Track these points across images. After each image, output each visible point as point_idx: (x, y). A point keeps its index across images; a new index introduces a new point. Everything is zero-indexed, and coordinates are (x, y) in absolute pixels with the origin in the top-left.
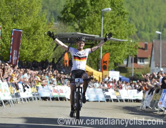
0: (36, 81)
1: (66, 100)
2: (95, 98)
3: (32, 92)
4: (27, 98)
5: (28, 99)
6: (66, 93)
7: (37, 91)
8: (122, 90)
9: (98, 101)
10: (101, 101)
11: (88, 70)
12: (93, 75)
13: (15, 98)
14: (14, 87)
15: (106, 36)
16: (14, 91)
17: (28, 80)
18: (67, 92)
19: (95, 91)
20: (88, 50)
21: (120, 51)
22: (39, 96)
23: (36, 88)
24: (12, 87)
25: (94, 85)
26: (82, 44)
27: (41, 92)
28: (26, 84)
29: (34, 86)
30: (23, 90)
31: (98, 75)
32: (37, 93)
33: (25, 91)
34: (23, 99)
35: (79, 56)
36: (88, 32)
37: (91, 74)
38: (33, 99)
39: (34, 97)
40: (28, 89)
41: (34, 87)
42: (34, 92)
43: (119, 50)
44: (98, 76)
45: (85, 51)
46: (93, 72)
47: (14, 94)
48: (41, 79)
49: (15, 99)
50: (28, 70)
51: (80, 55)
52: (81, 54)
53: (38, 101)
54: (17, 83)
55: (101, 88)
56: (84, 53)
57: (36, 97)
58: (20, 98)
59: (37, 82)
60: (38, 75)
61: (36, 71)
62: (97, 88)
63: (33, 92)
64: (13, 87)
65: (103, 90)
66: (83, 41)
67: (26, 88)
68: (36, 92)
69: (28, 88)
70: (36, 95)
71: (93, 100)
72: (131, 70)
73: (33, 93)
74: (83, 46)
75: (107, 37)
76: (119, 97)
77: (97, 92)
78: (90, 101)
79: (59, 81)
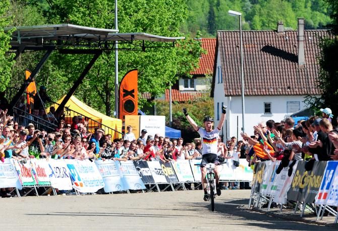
1: (52, 194)
2: (118, 185)
8: (177, 161)
9: (125, 192)
10: (132, 191)
18: (53, 173)
21: (160, 64)
36: (81, 21)
43: (157, 63)
46: (101, 120)
51: (209, 137)
55: (130, 159)
65: (135, 163)
76: (171, 178)
77: (121, 169)
78: (108, 193)
79: (35, 147)
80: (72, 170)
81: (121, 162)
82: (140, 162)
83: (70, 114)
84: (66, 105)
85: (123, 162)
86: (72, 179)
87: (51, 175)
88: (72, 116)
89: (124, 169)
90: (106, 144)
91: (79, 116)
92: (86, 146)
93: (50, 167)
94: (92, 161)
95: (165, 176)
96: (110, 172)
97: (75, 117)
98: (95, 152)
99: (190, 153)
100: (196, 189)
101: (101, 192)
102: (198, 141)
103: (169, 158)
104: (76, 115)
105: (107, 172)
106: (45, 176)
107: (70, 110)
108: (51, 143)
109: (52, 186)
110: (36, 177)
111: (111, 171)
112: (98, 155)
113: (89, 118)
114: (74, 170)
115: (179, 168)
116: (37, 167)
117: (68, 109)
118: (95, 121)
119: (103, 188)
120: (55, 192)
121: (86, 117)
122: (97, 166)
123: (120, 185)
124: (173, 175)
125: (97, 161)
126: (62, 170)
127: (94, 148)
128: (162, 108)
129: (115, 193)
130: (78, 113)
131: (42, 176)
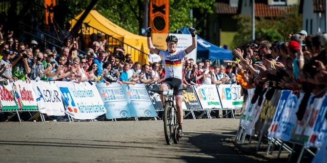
1: (39, 120)
2: (123, 112)
8: (202, 86)
9: (133, 119)
10: (141, 119)
11: (109, 33)
12: (125, 47)
18: (41, 96)
31: (137, 44)
44: (139, 48)
46: (123, 38)
51: (172, 58)
55: (141, 82)
56: (177, 56)
65: (148, 87)
71: (117, 115)
72: (250, 24)
76: (193, 104)
77: (129, 93)
78: (111, 120)
79: (20, 67)
80: (65, 94)
81: (130, 85)
82: (153, 86)
83: (89, 31)
84: (86, 21)
85: (132, 85)
86: (65, 103)
87: (38, 99)
88: (91, 33)
89: (133, 94)
90: (110, 65)
91: (98, 34)
92: (86, 67)
93: (38, 89)
94: (92, 84)
95: (185, 102)
96: (114, 97)
97: (93, 34)
98: (96, 73)
99: (218, 77)
100: (224, 117)
101: (103, 118)
102: (229, 64)
103: (192, 82)
104: (96, 32)
105: (111, 96)
106: (32, 99)
107: (89, 27)
108: (40, 62)
109: (40, 110)
110: (19, 101)
111: (116, 96)
112: (99, 77)
113: (109, 36)
114: (68, 94)
115: (204, 93)
116: (22, 89)
117: (87, 25)
118: (116, 39)
119: (105, 114)
120: (43, 117)
121: (106, 35)
122: (98, 90)
123: (126, 112)
124: (195, 102)
125: (99, 85)
126: (53, 93)
127: (96, 69)
128: (244, 25)
129: (118, 120)
130: (98, 30)
131: (28, 99)
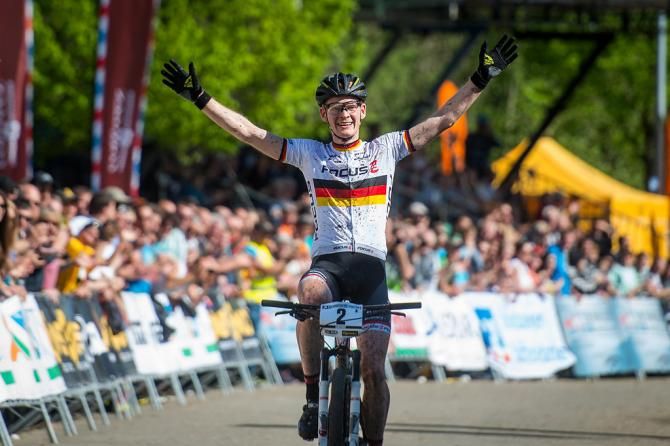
0: (242, 274)
1: (431, 376)
2: (612, 360)
3: (221, 339)
4: (180, 378)
5: (187, 384)
6: (429, 333)
7: (249, 330)
10: (649, 375)
12: (614, 220)
13: (95, 386)
14: (89, 318)
15: (482, 59)
16: (88, 342)
17: (182, 272)
18: (436, 326)
19: (612, 314)
20: (391, 141)
22: (265, 360)
23: (243, 313)
24: (73, 320)
25: (611, 278)
26: (346, 114)
27: (278, 333)
28: (176, 295)
29: (233, 299)
30: (159, 328)
31: (641, 213)
32: (253, 343)
33: (167, 333)
34: (158, 382)
35: (344, 180)
37: (599, 212)
38: (224, 378)
39: (231, 364)
40: (189, 319)
41: (235, 308)
42: (230, 338)
44: (645, 222)
45: (371, 147)
47: (90, 359)
48: (276, 255)
49: (90, 394)
50: (187, 211)
51: (345, 172)
52: (353, 164)
53: (257, 386)
54: (109, 295)
55: (649, 296)
56: (367, 163)
57: (243, 364)
58: (130, 379)
59: (249, 277)
60: (258, 234)
61: (242, 213)
62: (627, 296)
63: (225, 334)
64: (79, 319)
66: (350, 96)
67: (176, 319)
68: (245, 338)
69: (190, 312)
70: (249, 353)
71: (598, 366)
73: (225, 345)
74: (354, 122)
75: (489, 60)
117: (532, 174)
